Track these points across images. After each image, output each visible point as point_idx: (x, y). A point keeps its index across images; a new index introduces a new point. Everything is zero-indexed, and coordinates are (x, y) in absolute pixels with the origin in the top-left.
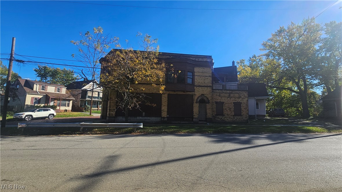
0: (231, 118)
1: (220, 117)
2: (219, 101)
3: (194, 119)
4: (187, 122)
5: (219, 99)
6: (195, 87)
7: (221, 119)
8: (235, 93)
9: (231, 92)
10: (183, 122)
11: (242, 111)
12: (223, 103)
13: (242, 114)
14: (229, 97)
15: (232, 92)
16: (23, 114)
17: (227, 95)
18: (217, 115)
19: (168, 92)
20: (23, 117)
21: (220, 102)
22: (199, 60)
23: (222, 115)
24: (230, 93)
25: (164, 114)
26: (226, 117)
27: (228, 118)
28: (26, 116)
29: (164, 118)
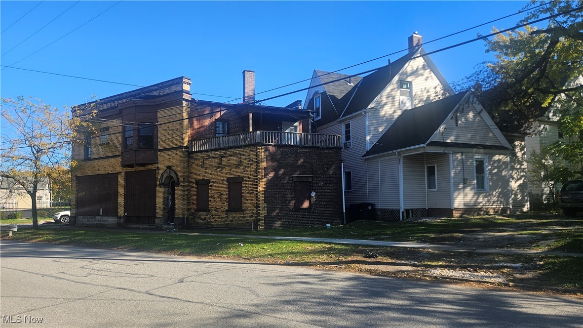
0: (222, 218)
1: (203, 215)
2: (200, 178)
3: (157, 221)
4: (147, 226)
5: (201, 174)
6: (159, 153)
7: (205, 219)
8: (231, 156)
9: (223, 152)
10: (142, 227)
11: (245, 198)
12: (209, 181)
13: (244, 206)
14: (220, 166)
15: (225, 153)
16: (58, 214)
17: (215, 162)
18: (198, 210)
19: (125, 170)
20: (58, 219)
21: (203, 179)
22: (166, 92)
23: (207, 210)
24: (221, 157)
25: (121, 211)
26: (212, 215)
27: (216, 218)
28: (62, 216)
29: (120, 218)
